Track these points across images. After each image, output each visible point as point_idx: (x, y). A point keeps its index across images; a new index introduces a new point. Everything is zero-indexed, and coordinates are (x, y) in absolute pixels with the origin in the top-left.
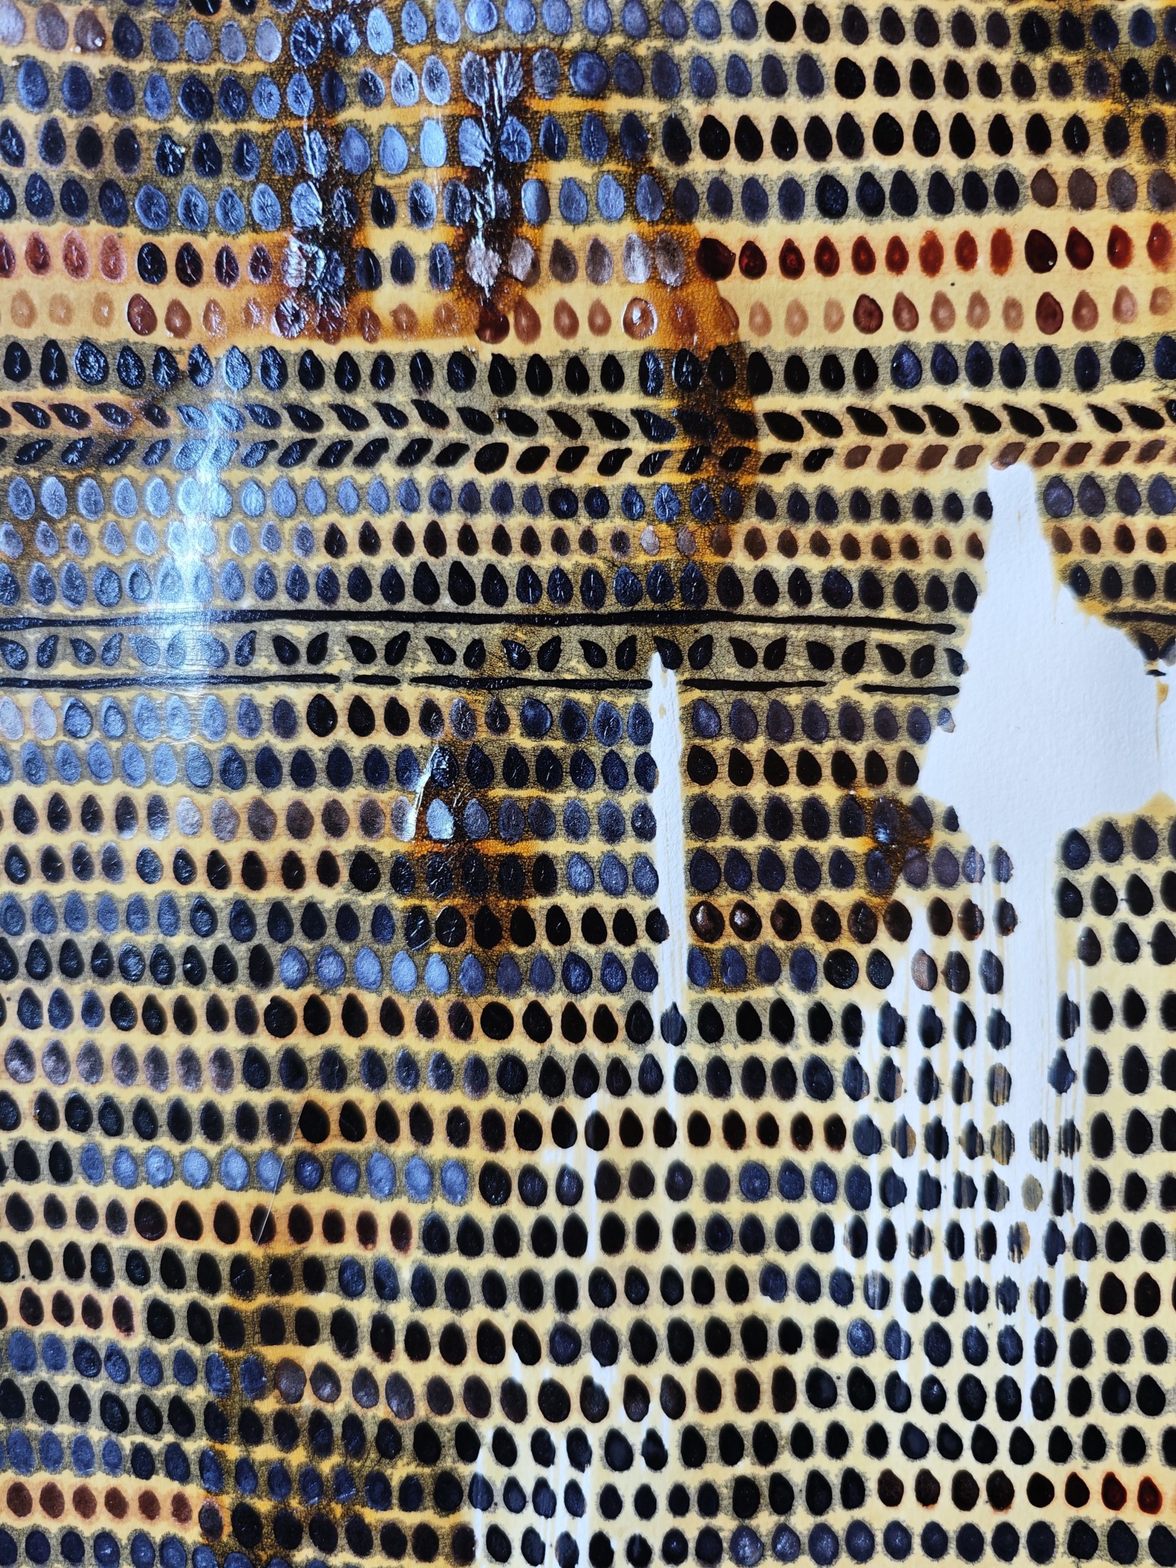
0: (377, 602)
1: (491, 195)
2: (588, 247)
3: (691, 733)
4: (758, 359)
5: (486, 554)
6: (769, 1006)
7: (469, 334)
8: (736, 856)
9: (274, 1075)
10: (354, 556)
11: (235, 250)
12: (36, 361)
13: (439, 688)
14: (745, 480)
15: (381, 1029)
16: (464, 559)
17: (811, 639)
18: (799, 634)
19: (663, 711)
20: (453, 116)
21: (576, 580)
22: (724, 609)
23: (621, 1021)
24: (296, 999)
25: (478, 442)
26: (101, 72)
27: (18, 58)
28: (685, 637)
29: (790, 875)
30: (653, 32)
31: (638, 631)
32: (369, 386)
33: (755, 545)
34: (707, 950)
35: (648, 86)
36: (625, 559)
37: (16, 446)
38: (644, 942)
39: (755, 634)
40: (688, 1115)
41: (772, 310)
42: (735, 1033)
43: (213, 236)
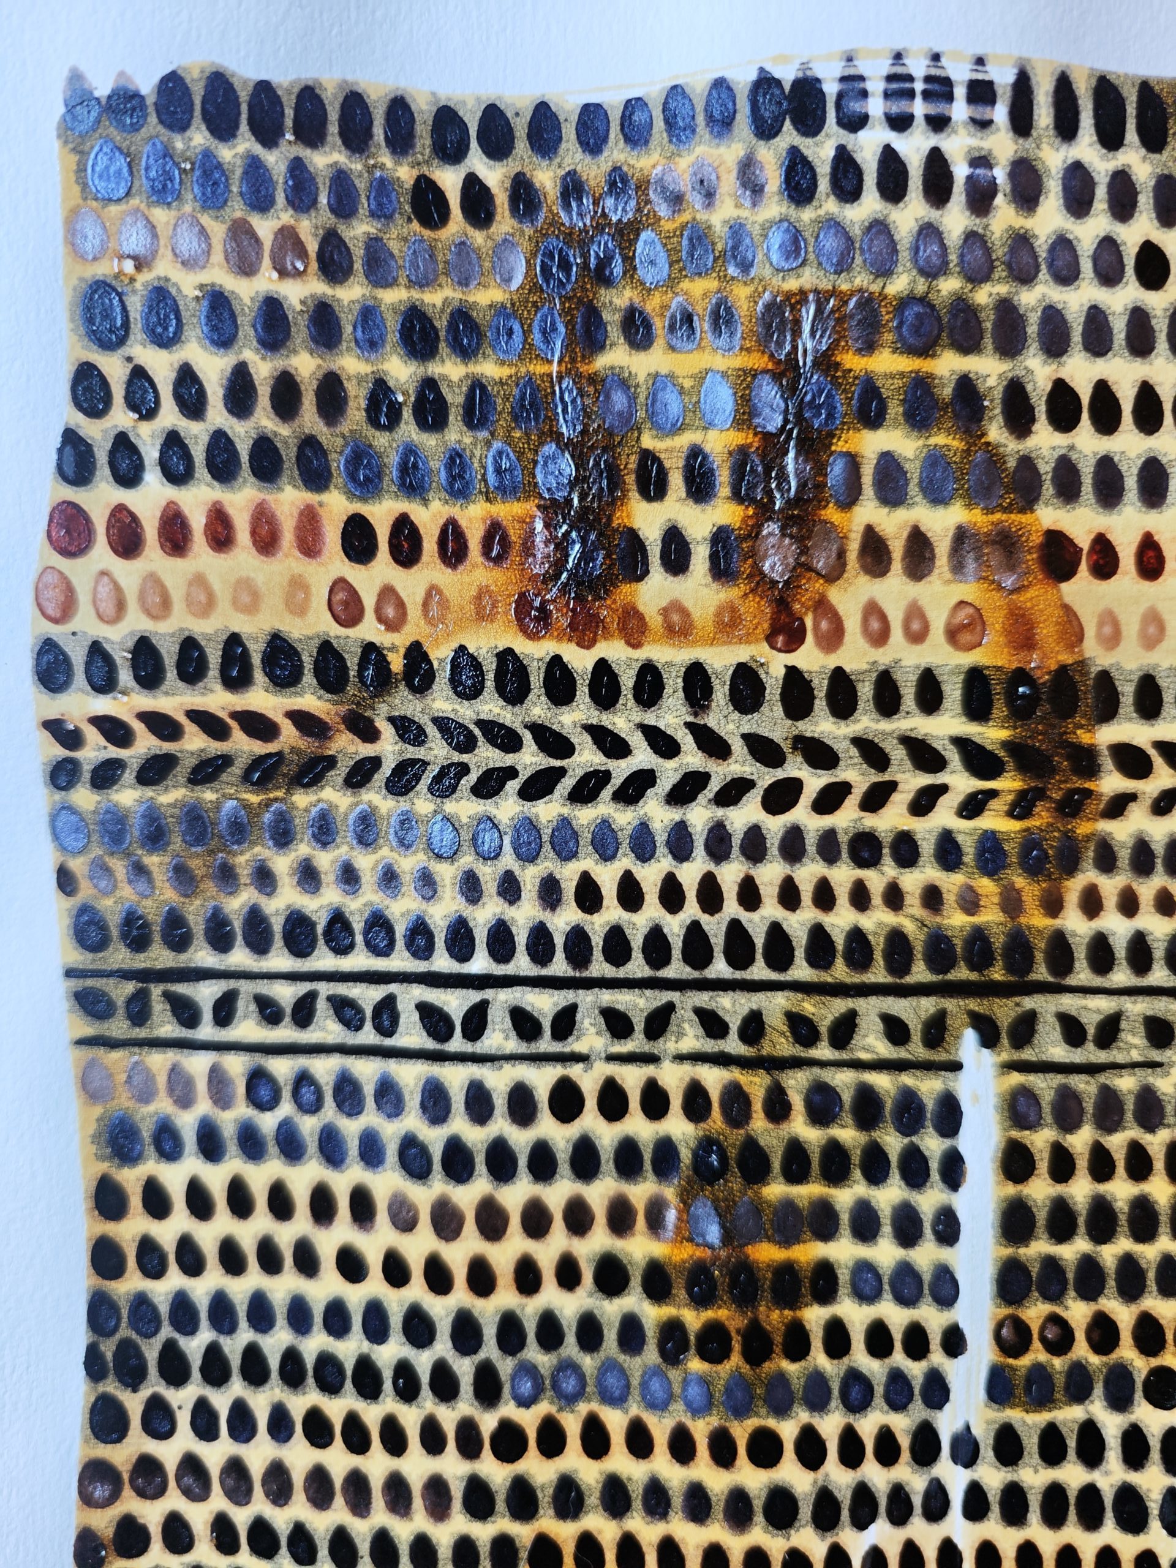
0: (637, 967)
1: (791, 468)
2: (905, 534)
3: (1008, 1123)
4: (1105, 679)
5: (771, 910)
6: (1076, 1428)
7: (757, 641)
8: (1051, 1264)
9: (501, 1505)
10: (612, 912)
11: (463, 523)
12: (214, 658)
13: (706, 1066)
14: (1083, 828)
15: (625, 1450)
16: (744, 916)
17: (1150, 1013)
18: (1137, 1008)
19: (976, 1099)
20: (745, 371)
21: (878, 944)
22: (1051, 979)
23: (904, 1442)
24: (529, 1419)
25: (766, 777)
26: (303, 302)
27: (201, 287)
28: (1005, 1011)
29: (1111, 1283)
30: (996, 276)
31: (951, 1005)
32: (631, 702)
33: (1092, 904)
34: (1011, 1367)
35: (988, 342)
36: (938, 919)
37: (190, 763)
38: (937, 1357)
39: (1085, 1008)
40: (976, 1545)
41: (1123, 618)
42: (1037, 1456)
43: (436, 505)
